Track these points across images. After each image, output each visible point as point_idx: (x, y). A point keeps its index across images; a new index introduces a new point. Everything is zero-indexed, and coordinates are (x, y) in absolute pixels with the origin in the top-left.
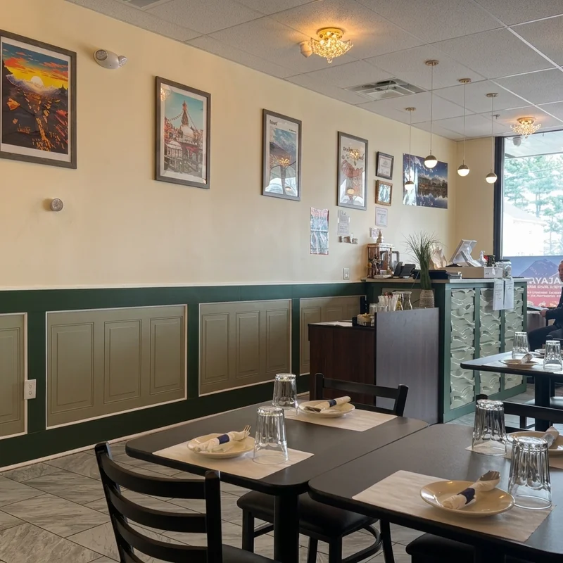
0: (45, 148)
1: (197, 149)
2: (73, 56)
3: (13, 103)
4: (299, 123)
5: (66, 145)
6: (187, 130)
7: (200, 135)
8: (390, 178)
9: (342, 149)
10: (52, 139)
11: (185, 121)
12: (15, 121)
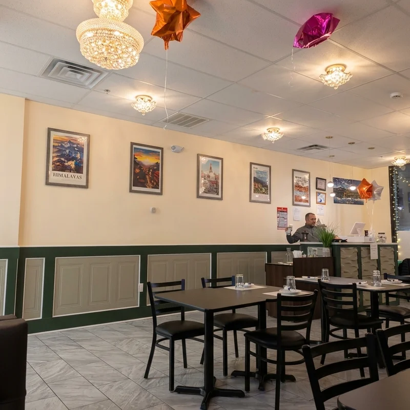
0: (149, 187)
1: (217, 183)
2: (162, 149)
3: (138, 171)
4: (270, 167)
5: (158, 185)
6: (212, 175)
7: (218, 176)
8: (325, 190)
9: (295, 177)
10: (153, 184)
11: (211, 171)
12: (138, 177)
